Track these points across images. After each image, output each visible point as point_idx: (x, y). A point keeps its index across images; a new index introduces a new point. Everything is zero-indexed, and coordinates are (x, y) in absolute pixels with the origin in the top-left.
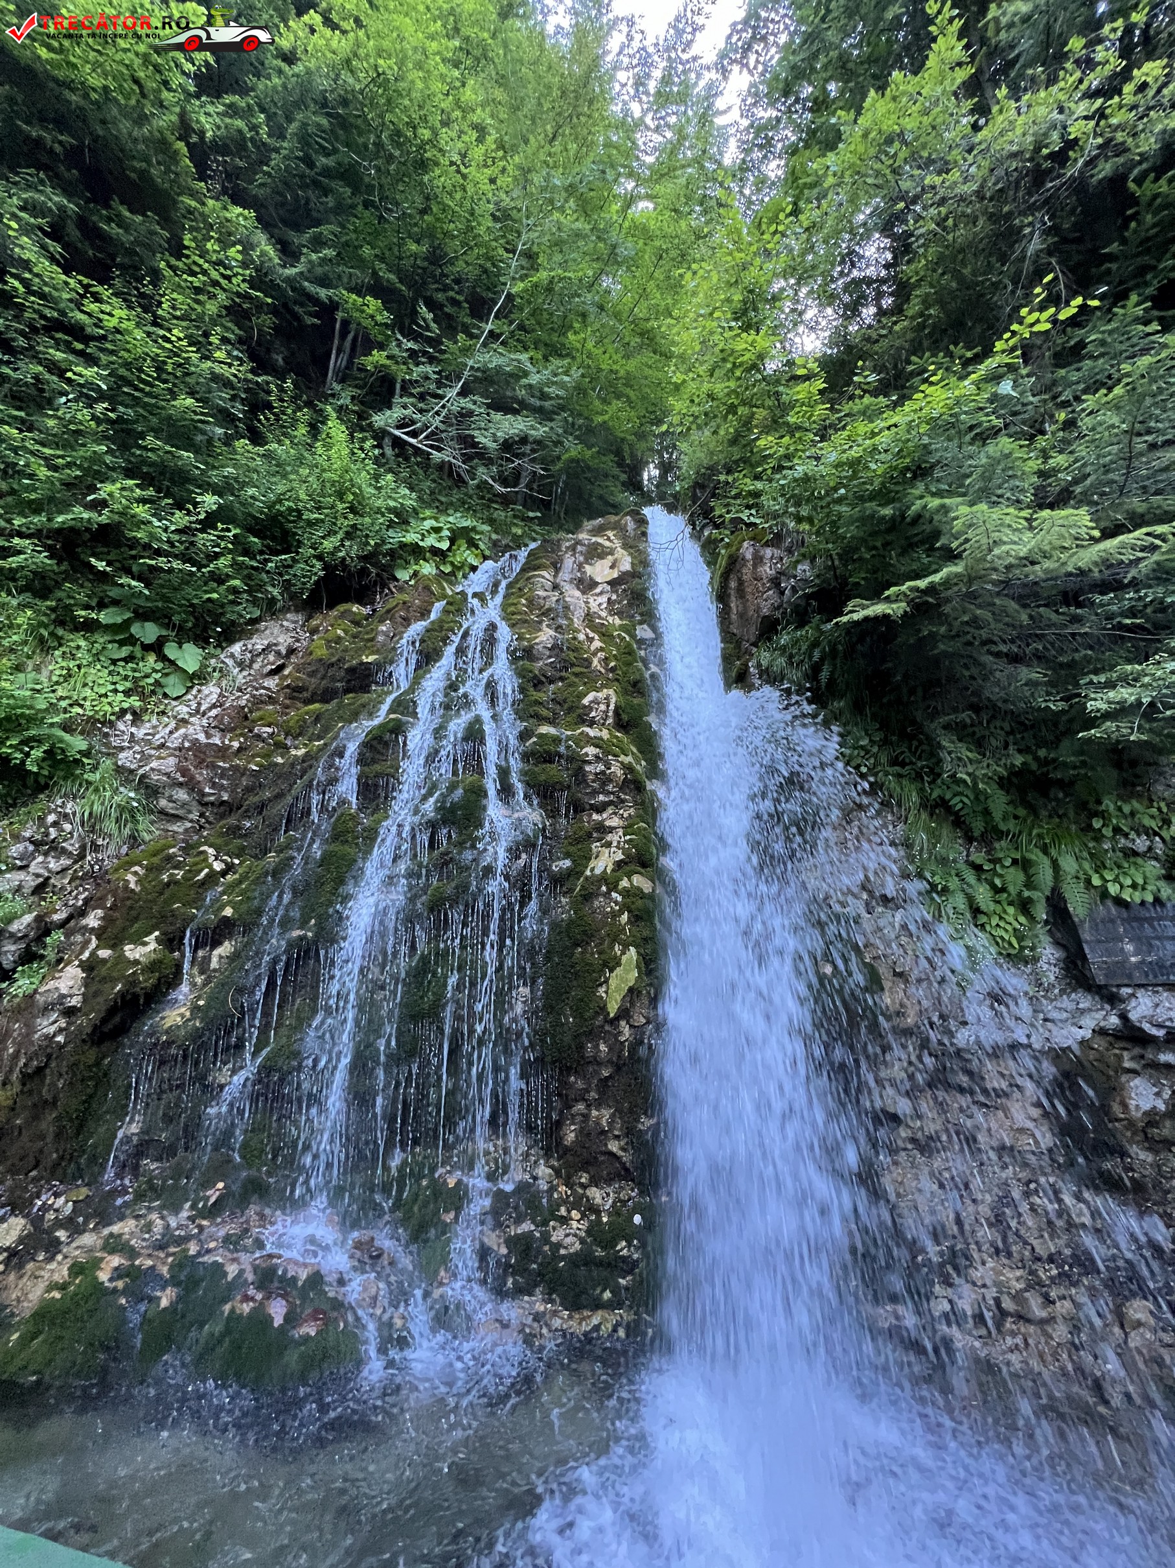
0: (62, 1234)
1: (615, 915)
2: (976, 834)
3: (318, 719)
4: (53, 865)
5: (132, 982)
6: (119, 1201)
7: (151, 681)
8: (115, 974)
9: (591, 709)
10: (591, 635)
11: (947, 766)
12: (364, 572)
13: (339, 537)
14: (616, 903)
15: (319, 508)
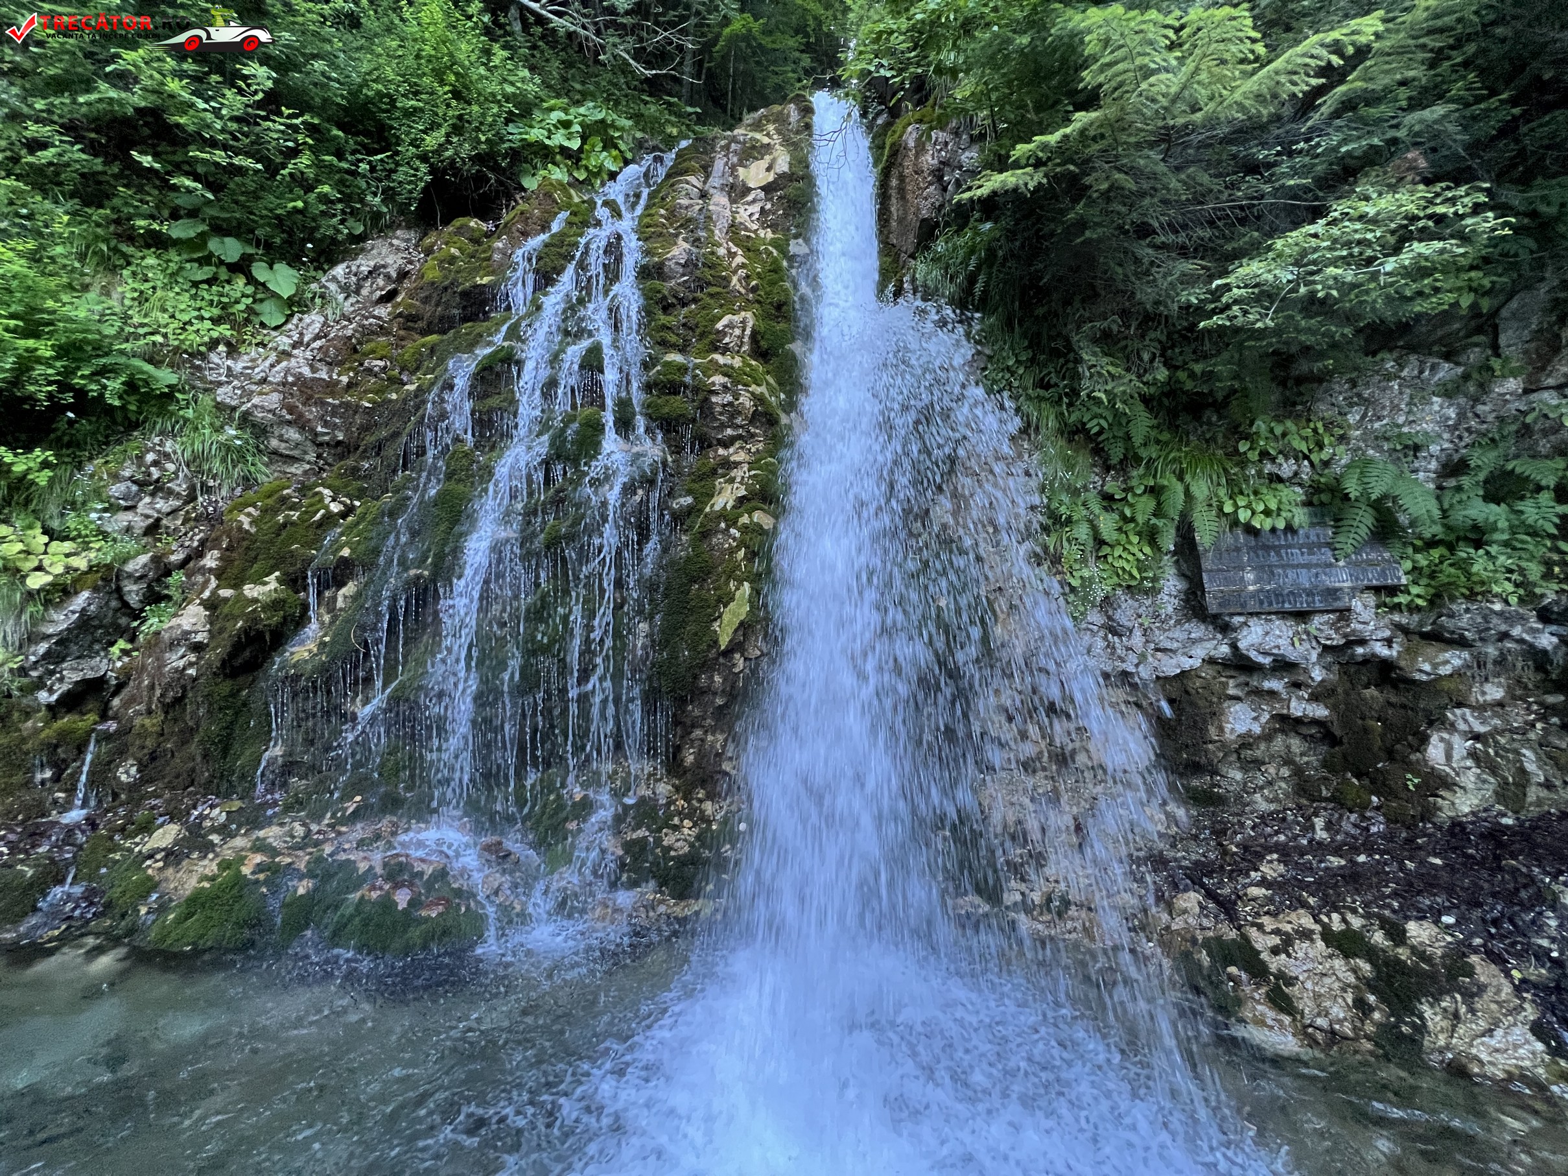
0: (215, 838)
1: (732, 551)
2: (1114, 461)
3: (432, 350)
4: (162, 505)
5: (253, 619)
6: (270, 812)
7: (241, 307)
8: (236, 612)
9: (725, 334)
10: (734, 249)
11: (1086, 383)
12: (481, 179)
13: (443, 131)
14: (734, 539)
15: (416, 93)
